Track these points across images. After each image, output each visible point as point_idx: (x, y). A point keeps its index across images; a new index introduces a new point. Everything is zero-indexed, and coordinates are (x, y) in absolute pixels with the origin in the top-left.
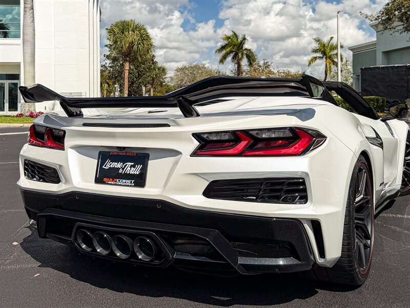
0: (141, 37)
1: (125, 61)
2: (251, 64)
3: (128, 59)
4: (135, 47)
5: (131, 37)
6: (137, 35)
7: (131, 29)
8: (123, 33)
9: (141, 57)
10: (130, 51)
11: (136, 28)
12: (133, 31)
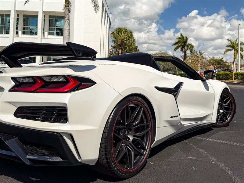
0: (128, 36)
1: (120, 49)
2: (191, 53)
4: (125, 42)
5: (123, 36)
6: (126, 35)
7: (123, 32)
8: (118, 34)
9: (128, 46)
10: (122, 44)
11: (125, 32)
12: (124, 33)
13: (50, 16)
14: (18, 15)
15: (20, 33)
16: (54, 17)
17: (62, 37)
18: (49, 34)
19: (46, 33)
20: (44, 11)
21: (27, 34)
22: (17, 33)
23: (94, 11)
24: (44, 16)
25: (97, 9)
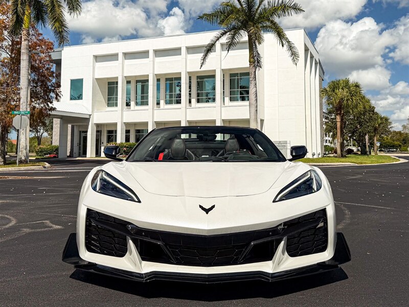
0: (350, 93)
3: (339, 112)
4: (345, 102)
5: (342, 93)
6: (347, 92)
7: (341, 87)
8: (334, 91)
9: (352, 109)
10: (341, 106)
11: (345, 87)
12: (343, 89)
13: (230, 74)
14: (190, 78)
15: (194, 101)
16: (236, 75)
17: (246, 103)
18: (231, 99)
19: (227, 99)
20: (222, 68)
21: (202, 102)
22: (190, 102)
23: (291, 62)
24: (224, 75)
25: (297, 59)
